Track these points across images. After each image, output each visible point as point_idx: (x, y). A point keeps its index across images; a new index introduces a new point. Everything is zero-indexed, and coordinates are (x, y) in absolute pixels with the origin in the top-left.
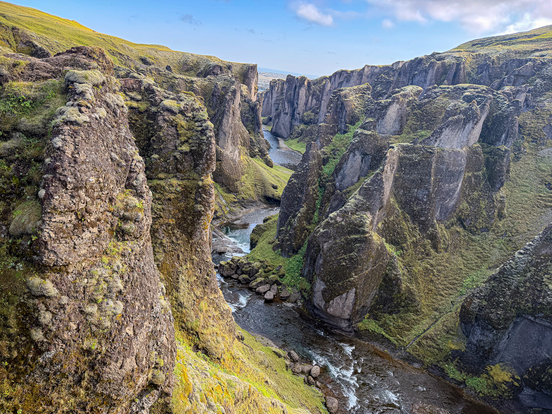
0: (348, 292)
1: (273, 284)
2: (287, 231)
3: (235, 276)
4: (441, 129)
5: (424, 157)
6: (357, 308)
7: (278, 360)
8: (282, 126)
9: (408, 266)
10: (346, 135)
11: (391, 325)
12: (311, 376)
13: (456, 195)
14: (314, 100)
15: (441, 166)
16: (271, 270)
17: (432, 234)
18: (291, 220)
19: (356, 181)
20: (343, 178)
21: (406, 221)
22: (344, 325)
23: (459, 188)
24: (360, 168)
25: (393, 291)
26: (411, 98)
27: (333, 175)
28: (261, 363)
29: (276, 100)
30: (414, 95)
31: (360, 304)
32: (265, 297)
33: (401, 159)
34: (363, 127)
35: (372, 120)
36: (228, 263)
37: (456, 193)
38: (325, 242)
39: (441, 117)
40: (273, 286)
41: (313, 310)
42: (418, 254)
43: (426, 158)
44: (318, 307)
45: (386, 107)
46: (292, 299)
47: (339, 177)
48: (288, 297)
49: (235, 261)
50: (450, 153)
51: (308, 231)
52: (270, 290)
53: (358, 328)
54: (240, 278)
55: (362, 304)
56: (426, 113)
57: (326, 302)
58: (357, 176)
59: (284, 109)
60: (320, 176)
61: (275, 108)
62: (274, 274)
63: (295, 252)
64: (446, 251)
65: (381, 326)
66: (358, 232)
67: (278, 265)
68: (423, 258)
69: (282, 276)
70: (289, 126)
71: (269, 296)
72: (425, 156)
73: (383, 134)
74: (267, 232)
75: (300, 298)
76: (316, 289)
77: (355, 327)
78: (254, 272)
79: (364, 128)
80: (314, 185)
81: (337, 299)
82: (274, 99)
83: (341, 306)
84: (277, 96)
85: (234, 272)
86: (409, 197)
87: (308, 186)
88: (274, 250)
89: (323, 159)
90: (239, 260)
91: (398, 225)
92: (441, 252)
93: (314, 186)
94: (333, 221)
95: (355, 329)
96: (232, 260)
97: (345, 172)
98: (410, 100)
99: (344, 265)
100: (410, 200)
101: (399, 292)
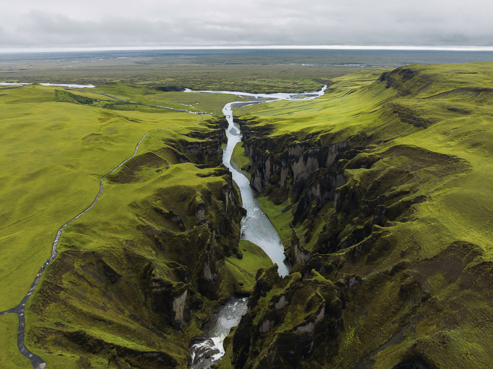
14: (278, 167)
15: (300, 341)
20: (262, 329)
23: (312, 345)
24: (270, 325)
33: (280, 340)
43: (292, 338)
50: (303, 334)
58: (269, 329)
59: (257, 174)
70: (261, 185)
100: (287, 355)
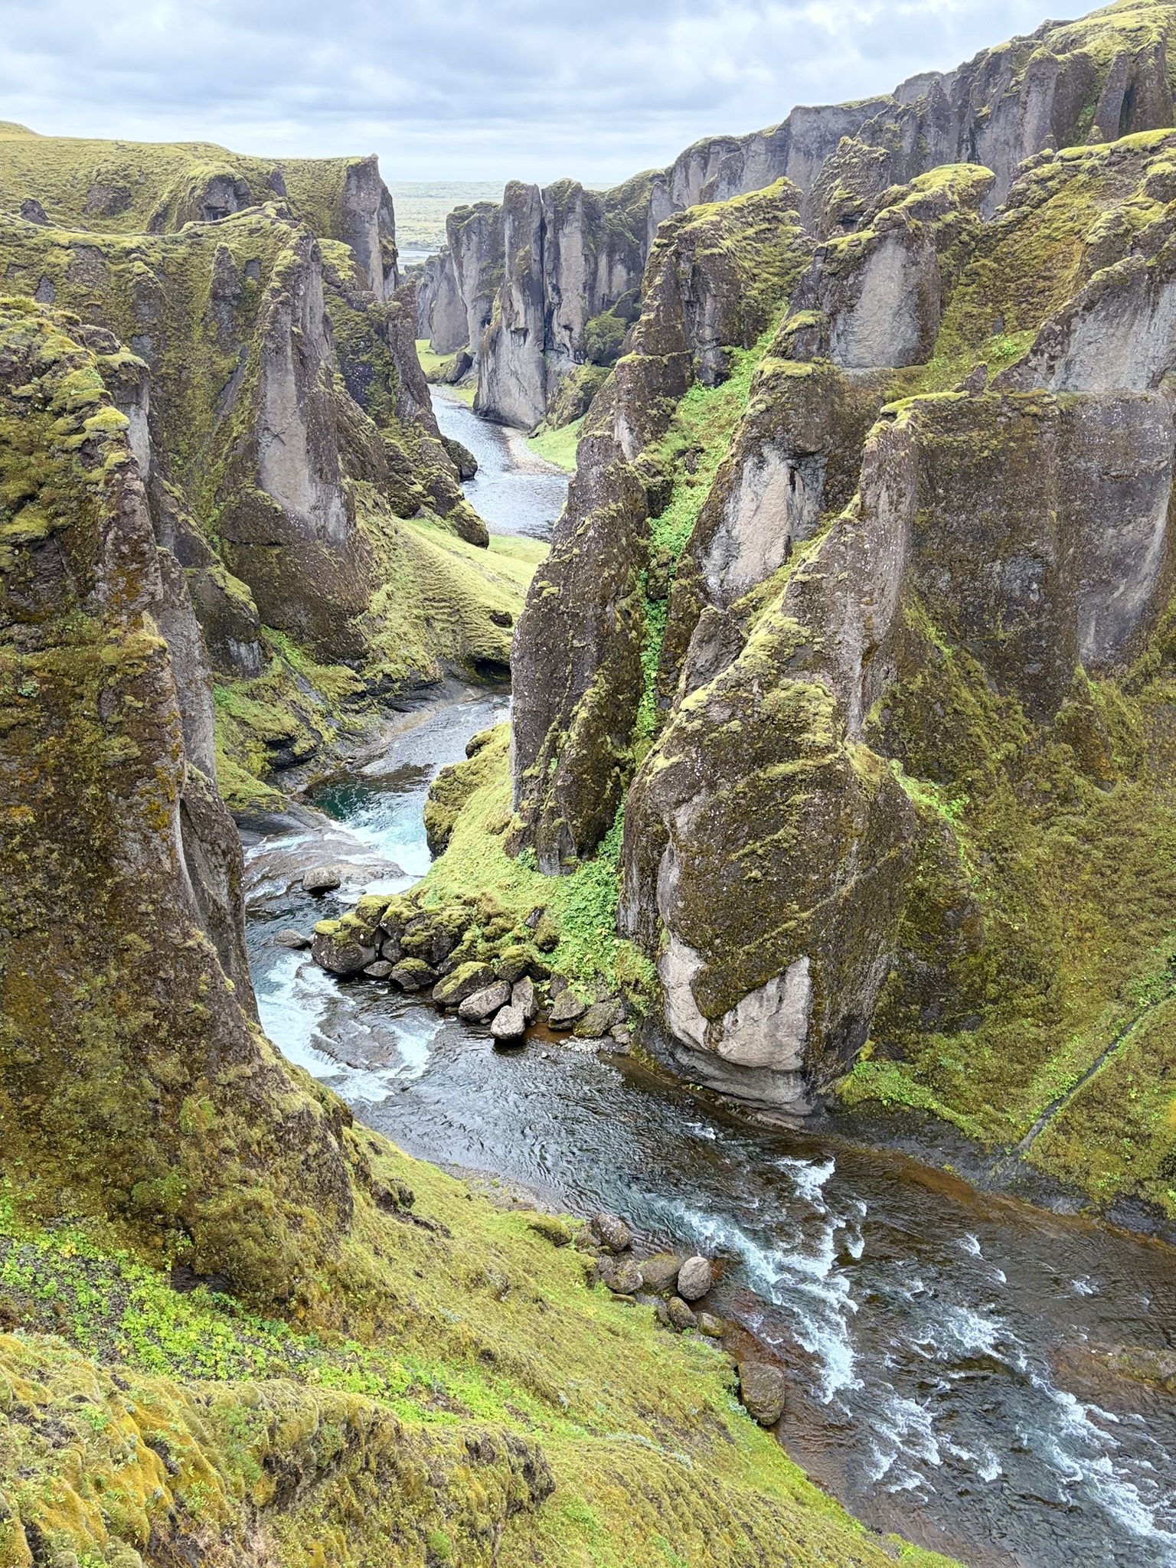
0: (783, 974)
1: (520, 978)
2: (546, 780)
3: (377, 969)
4: (1066, 320)
5: (1011, 439)
6: (825, 1026)
7: (553, 1255)
8: (512, 382)
9: (996, 848)
10: (726, 388)
11: (957, 1073)
12: (679, 1294)
13: (1149, 565)
14: (620, 270)
15: (1082, 465)
16: (505, 930)
17: (1073, 721)
18: (557, 738)
19: (779, 560)
20: (730, 556)
21: (971, 687)
22: (787, 1092)
23: (1157, 539)
24: (790, 507)
25: (952, 949)
26: (950, 217)
27: (690, 549)
28: (477, 1280)
29: (481, 285)
30: (963, 202)
31: (835, 1012)
32: (495, 1029)
33: (927, 456)
34: (783, 353)
35: (811, 320)
36: (346, 926)
37: (1149, 556)
38: (679, 803)
39: (1069, 274)
40: (518, 988)
41: (672, 1055)
42: (1030, 803)
43: (1023, 439)
44: (686, 1040)
45: (858, 262)
46: (594, 1022)
47: (717, 554)
48: (580, 1017)
49: (370, 912)
50: (1109, 411)
51: (623, 769)
52: (509, 1003)
53: (840, 1098)
54: (394, 975)
55: (844, 1011)
56: (1012, 267)
57: (710, 1020)
58: (782, 541)
59: (512, 316)
60: (644, 557)
61: (479, 317)
62: (518, 940)
63: (588, 849)
64: (1133, 778)
65: (923, 1079)
66: (794, 751)
67: (530, 906)
68: (1050, 813)
69: (549, 945)
70: (537, 380)
71: (510, 1022)
72: (1017, 432)
73: (859, 366)
74: (480, 792)
75: (621, 1014)
76: (669, 980)
77: (827, 1095)
78: (446, 942)
79: (784, 355)
80: (627, 595)
81: (749, 1007)
82: (471, 283)
83: (764, 1027)
84: (483, 270)
85: (369, 954)
86: (977, 596)
87: (604, 605)
88: (509, 852)
89: (649, 490)
90: (384, 909)
91: (943, 703)
92: (1113, 782)
93: (628, 600)
94: (697, 724)
95: (830, 1102)
96: (361, 912)
97: (734, 533)
98: (948, 225)
99: (756, 881)
100: (981, 606)
101: (972, 950)
